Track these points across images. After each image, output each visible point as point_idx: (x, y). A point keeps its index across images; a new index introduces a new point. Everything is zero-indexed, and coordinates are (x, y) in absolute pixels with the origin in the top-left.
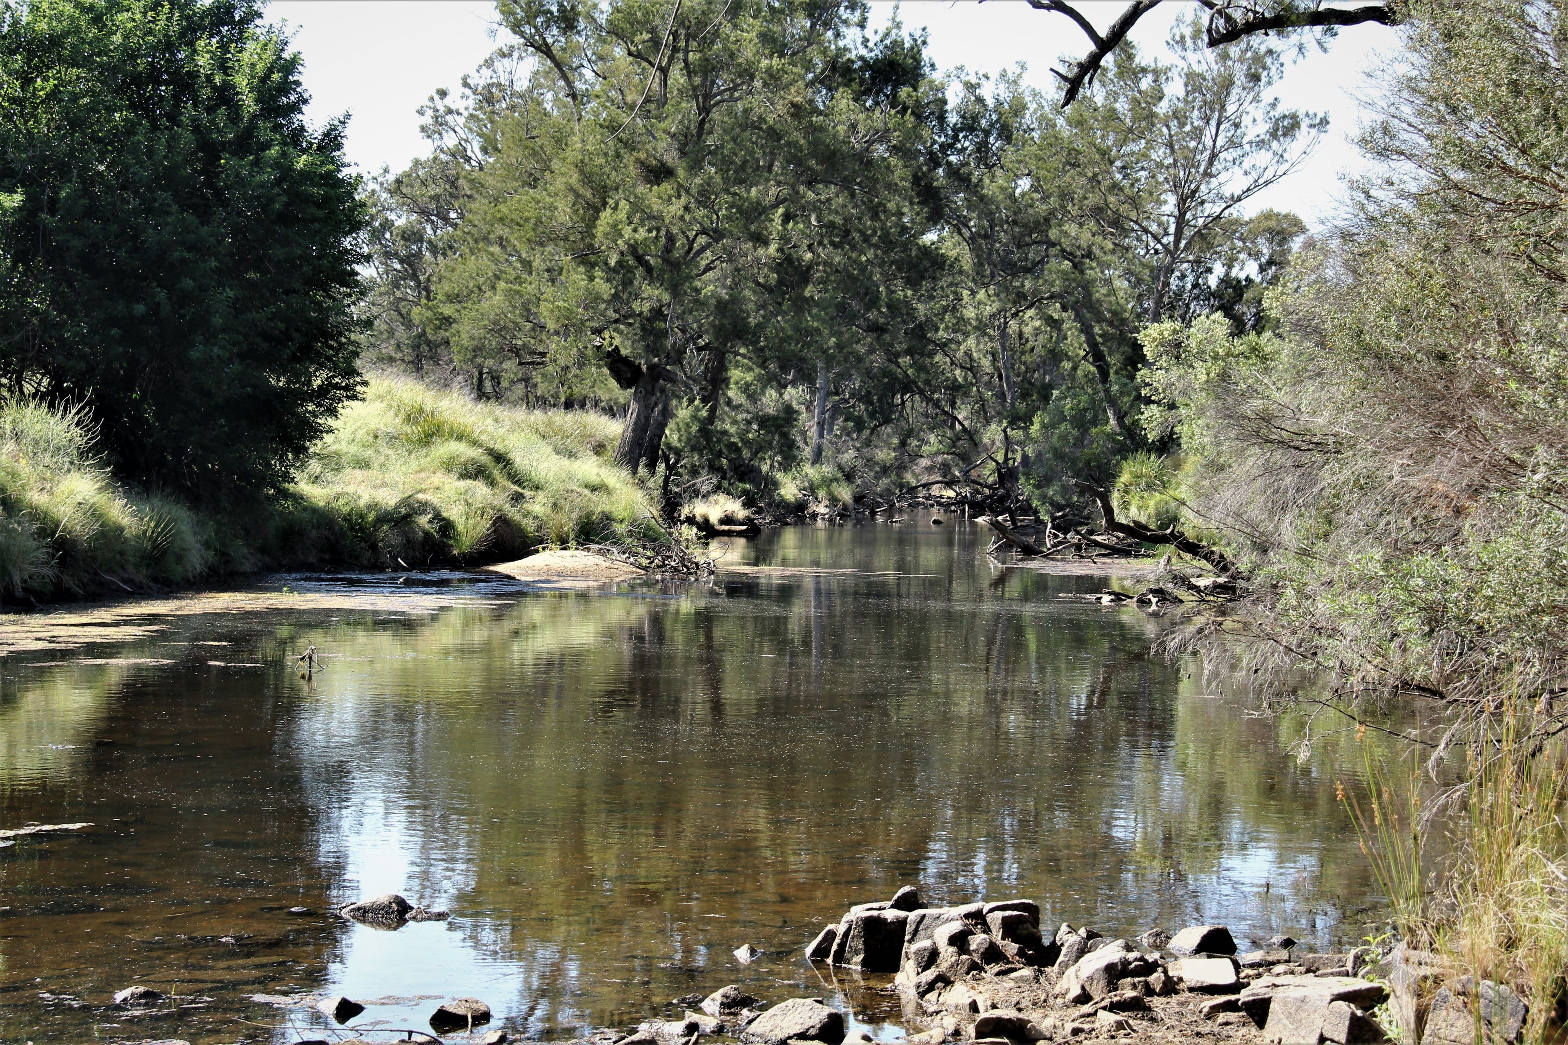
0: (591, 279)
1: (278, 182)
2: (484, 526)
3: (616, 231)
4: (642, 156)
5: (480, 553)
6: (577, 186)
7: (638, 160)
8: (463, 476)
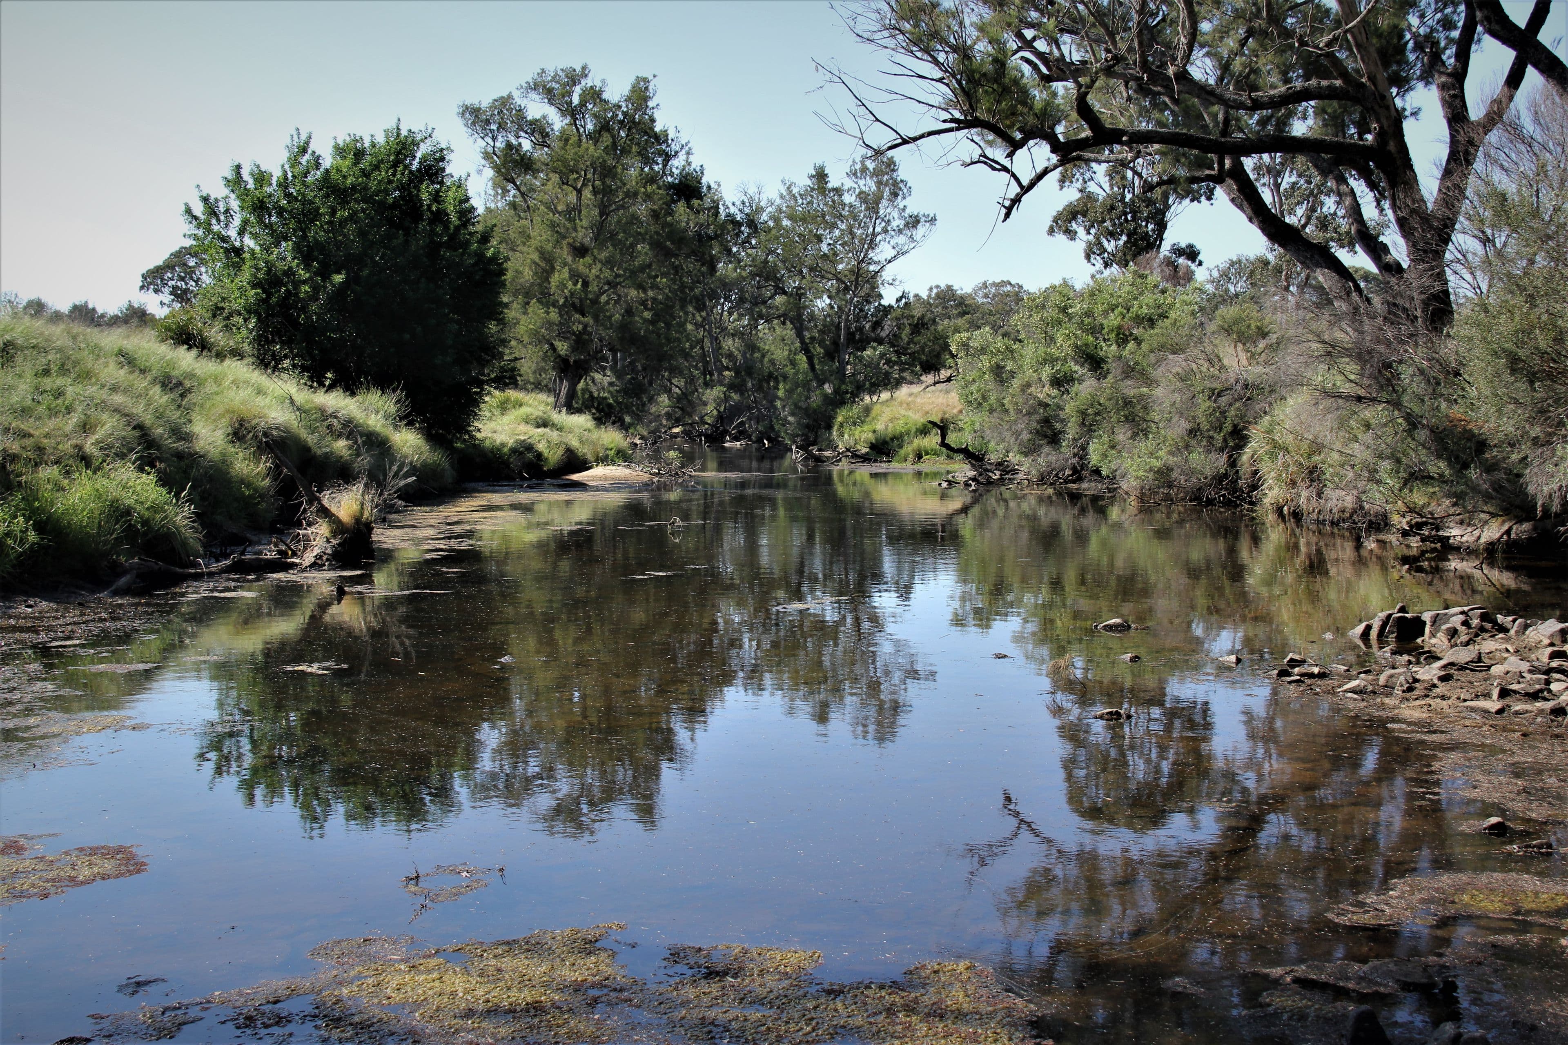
0: (548, 313)
1: (476, 264)
2: (560, 452)
3: (562, 285)
4: (571, 241)
5: (559, 469)
6: (537, 260)
7: (569, 243)
8: (538, 426)
